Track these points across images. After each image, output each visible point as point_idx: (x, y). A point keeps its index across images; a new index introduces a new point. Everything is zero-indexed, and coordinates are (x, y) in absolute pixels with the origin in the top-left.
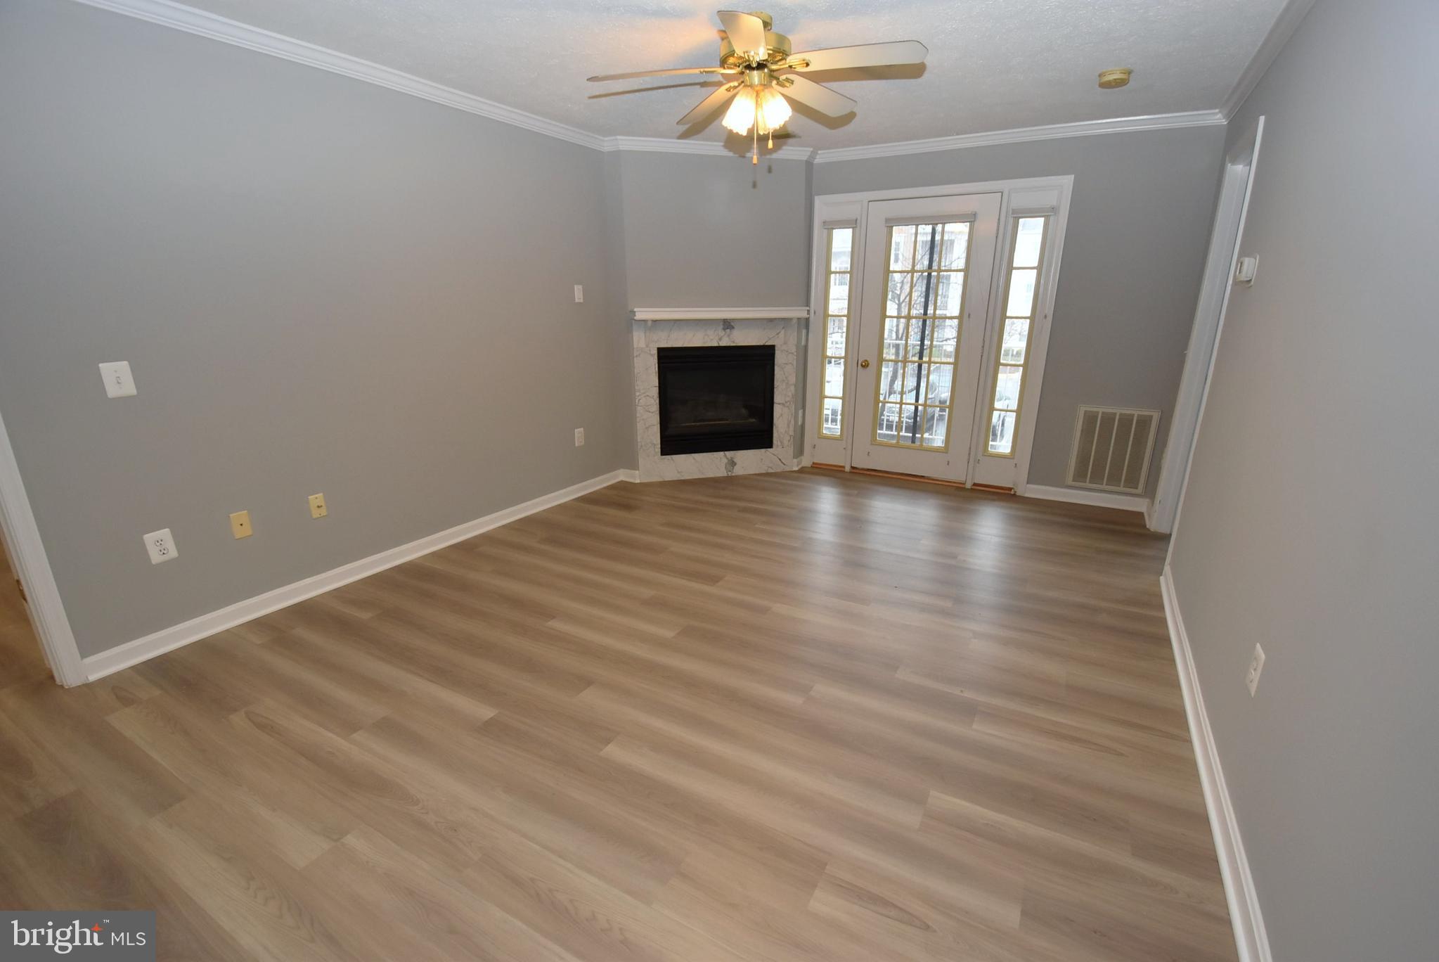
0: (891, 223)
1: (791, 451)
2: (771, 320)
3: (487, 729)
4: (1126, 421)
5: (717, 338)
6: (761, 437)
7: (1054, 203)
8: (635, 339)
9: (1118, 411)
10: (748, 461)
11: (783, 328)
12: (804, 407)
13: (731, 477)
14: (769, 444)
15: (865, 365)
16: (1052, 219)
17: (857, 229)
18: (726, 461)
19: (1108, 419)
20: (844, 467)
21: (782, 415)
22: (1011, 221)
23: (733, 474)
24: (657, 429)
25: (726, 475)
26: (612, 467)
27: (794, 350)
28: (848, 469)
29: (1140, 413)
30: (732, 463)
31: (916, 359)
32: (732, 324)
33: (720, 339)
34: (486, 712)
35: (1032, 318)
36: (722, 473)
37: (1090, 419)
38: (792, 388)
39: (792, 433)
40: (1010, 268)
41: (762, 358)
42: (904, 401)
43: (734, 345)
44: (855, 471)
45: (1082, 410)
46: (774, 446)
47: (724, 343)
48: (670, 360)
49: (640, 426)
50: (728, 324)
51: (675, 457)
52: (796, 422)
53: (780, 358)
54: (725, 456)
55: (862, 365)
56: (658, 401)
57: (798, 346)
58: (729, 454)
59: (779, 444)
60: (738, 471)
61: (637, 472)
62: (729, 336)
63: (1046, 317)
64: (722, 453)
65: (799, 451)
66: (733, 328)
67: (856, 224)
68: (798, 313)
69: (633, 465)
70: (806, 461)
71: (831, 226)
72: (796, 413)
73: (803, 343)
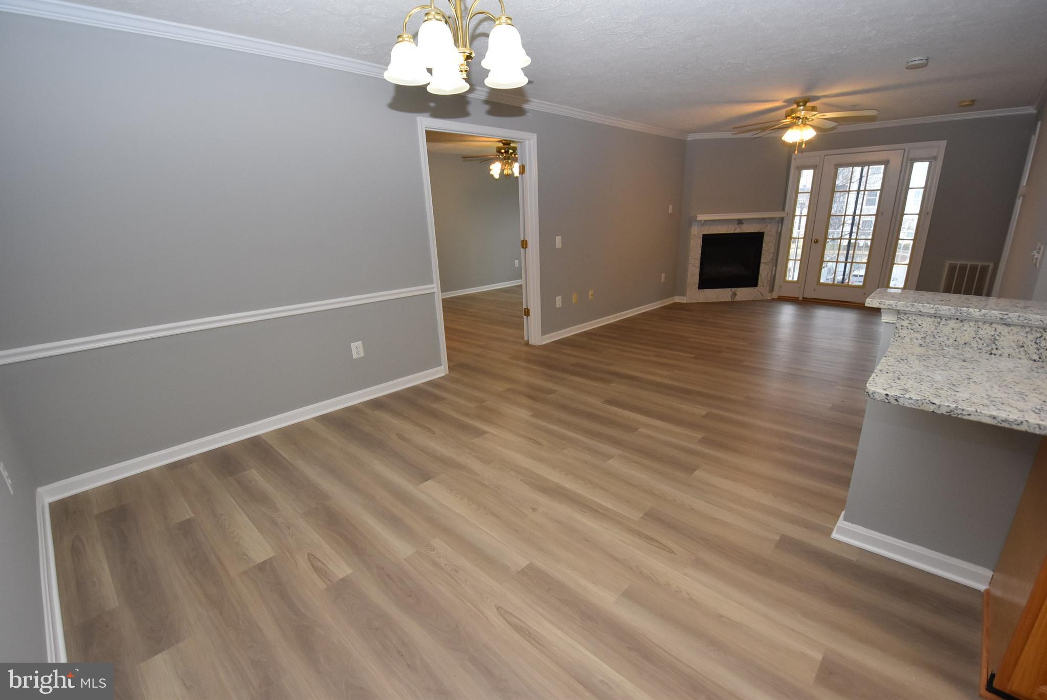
0: (837, 166)
1: (768, 289)
2: (763, 219)
3: (694, 358)
4: (973, 269)
5: (734, 229)
6: (751, 280)
7: (935, 155)
8: (692, 230)
9: (969, 263)
10: (743, 293)
11: (770, 223)
12: (776, 266)
13: (733, 301)
14: (755, 284)
15: (816, 242)
16: (933, 163)
17: (816, 170)
18: (731, 293)
19: (963, 268)
20: (798, 298)
21: (764, 269)
22: (909, 164)
23: (735, 300)
24: (698, 275)
25: (730, 300)
26: (672, 294)
27: (774, 234)
28: (801, 298)
29: (982, 264)
30: (735, 294)
31: (848, 237)
32: (743, 221)
33: (735, 229)
34: (693, 356)
35: (920, 215)
36: (729, 299)
37: (952, 268)
38: (772, 255)
39: (769, 279)
40: (908, 188)
41: (756, 239)
42: (839, 261)
43: (742, 232)
44: (806, 300)
45: (947, 264)
46: (758, 286)
47: (736, 232)
48: (709, 241)
49: (689, 274)
50: (740, 222)
51: (705, 290)
52: (772, 273)
53: (766, 239)
54: (731, 290)
55: (815, 242)
56: (700, 261)
57: (777, 232)
58: (733, 289)
59: (761, 284)
60: (738, 298)
61: (685, 297)
62: (740, 228)
63: (928, 213)
64: (730, 289)
65: (772, 290)
66: (743, 223)
67: (816, 167)
68: (777, 215)
69: (683, 294)
70: (775, 295)
71: (801, 168)
72: (773, 268)
73: (779, 231)
